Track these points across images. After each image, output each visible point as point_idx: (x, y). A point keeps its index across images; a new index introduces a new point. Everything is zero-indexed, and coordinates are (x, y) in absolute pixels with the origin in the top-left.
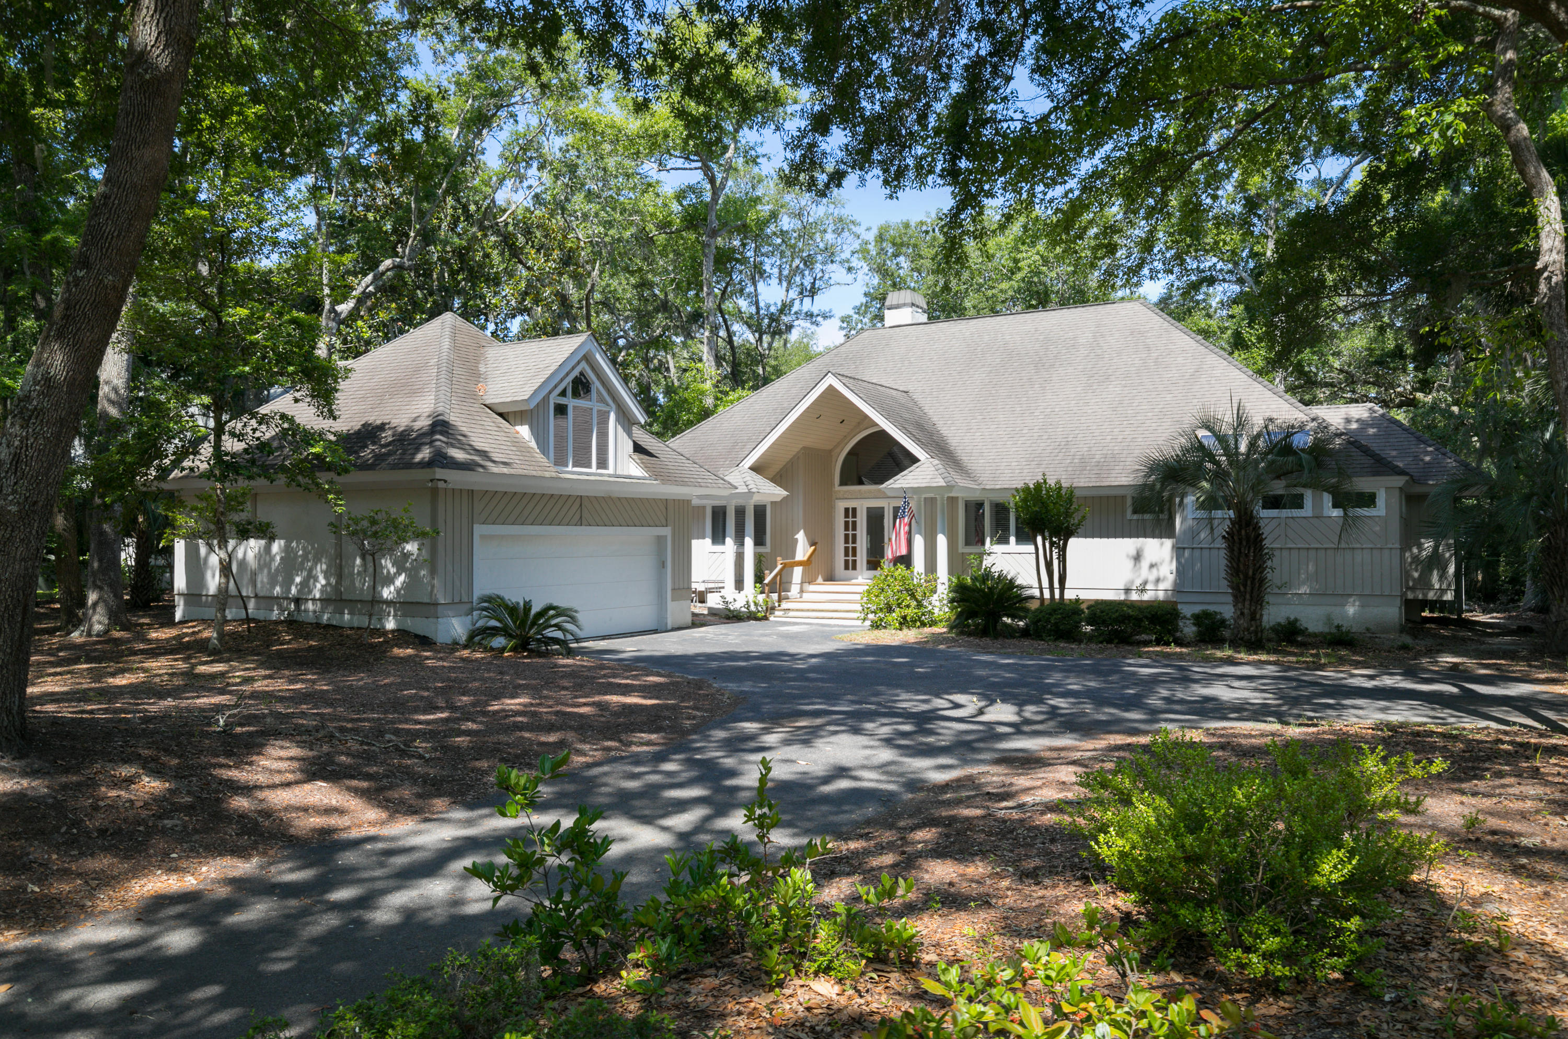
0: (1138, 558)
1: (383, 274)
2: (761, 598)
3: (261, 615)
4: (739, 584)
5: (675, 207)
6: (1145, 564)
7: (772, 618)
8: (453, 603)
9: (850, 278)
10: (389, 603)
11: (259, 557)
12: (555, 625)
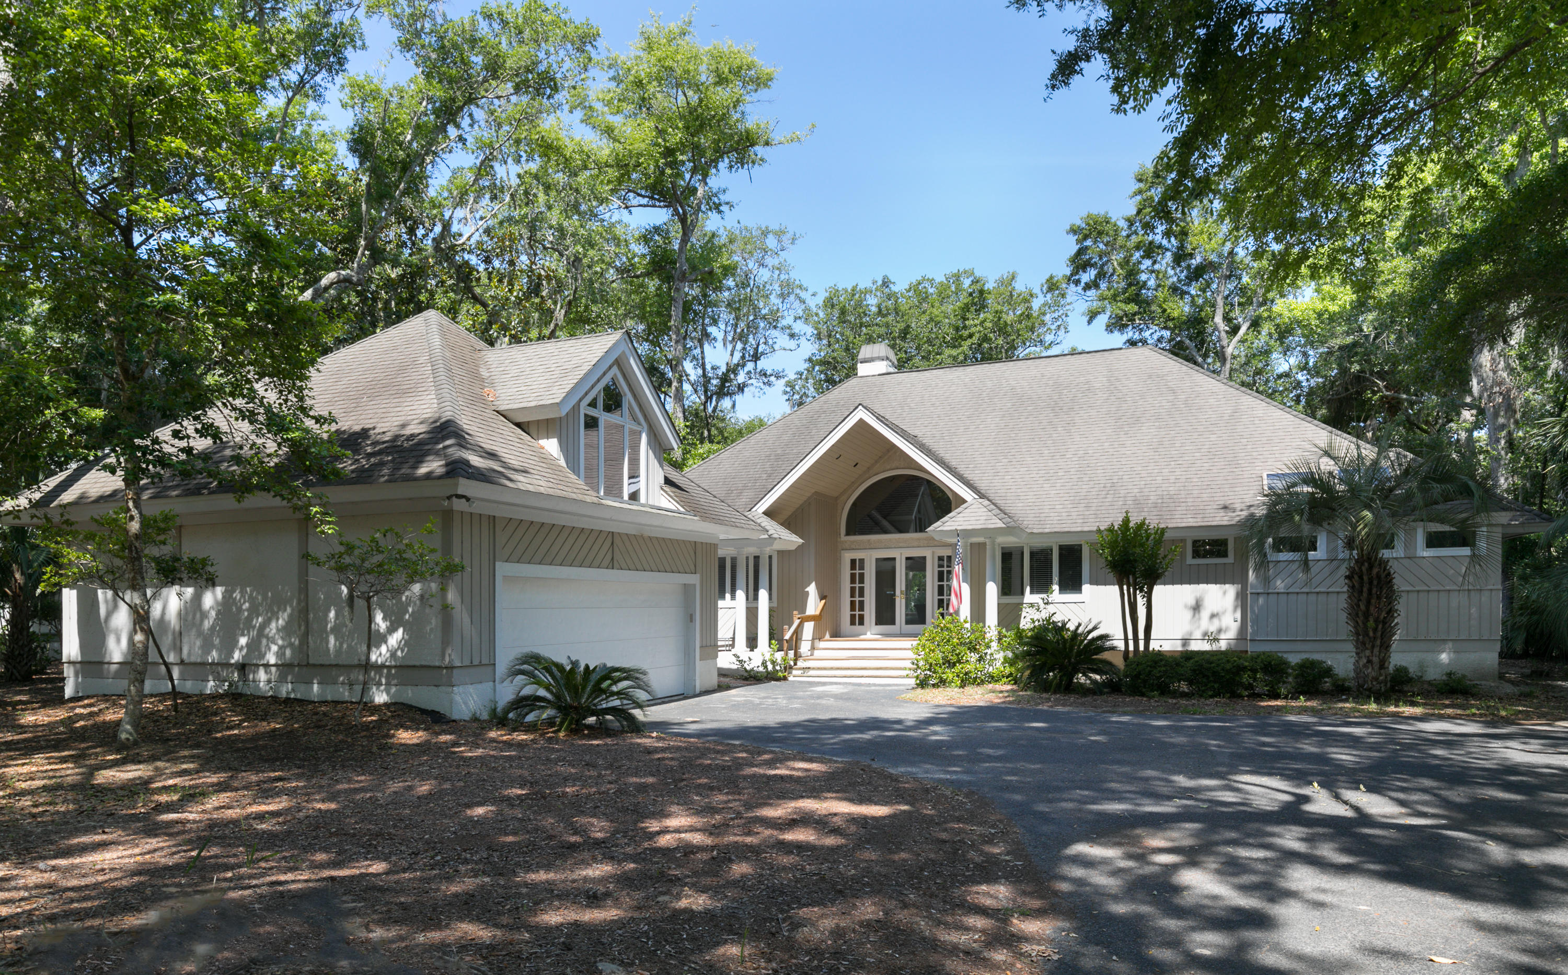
0: (1197, 608)
1: (326, 289)
2: (779, 656)
3: (189, 687)
4: (752, 643)
5: (639, 249)
6: (1205, 614)
7: (791, 678)
8: (472, 666)
9: (792, 344)
10: (379, 668)
11: (182, 615)
12: (619, 693)
